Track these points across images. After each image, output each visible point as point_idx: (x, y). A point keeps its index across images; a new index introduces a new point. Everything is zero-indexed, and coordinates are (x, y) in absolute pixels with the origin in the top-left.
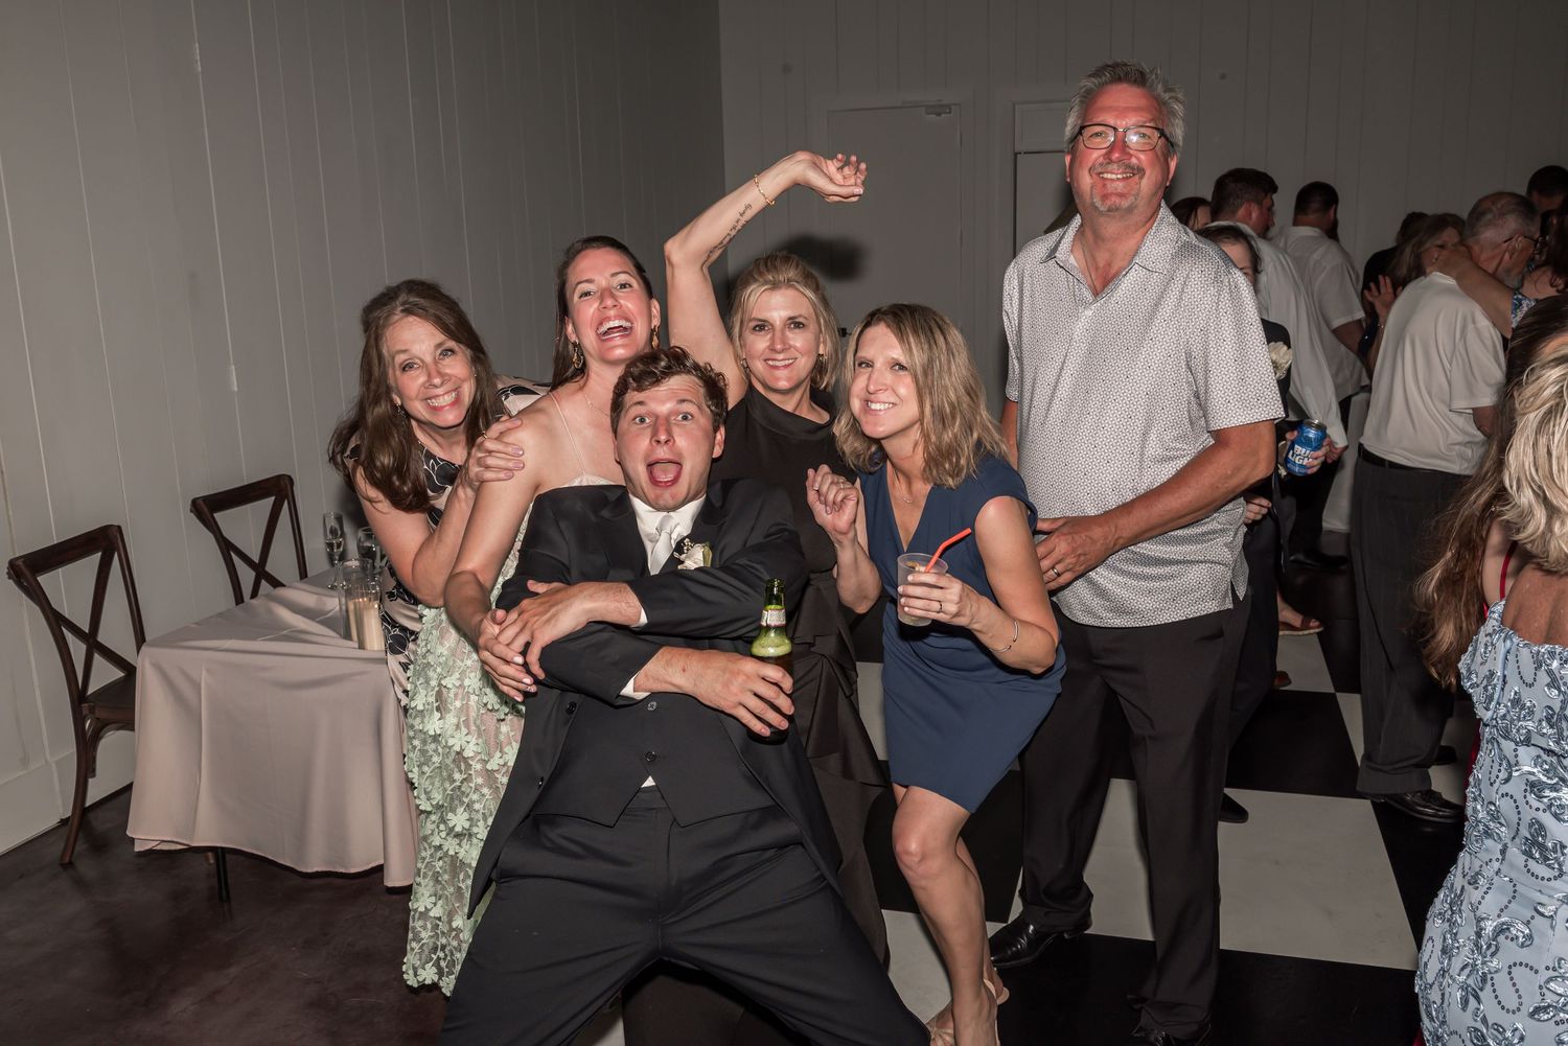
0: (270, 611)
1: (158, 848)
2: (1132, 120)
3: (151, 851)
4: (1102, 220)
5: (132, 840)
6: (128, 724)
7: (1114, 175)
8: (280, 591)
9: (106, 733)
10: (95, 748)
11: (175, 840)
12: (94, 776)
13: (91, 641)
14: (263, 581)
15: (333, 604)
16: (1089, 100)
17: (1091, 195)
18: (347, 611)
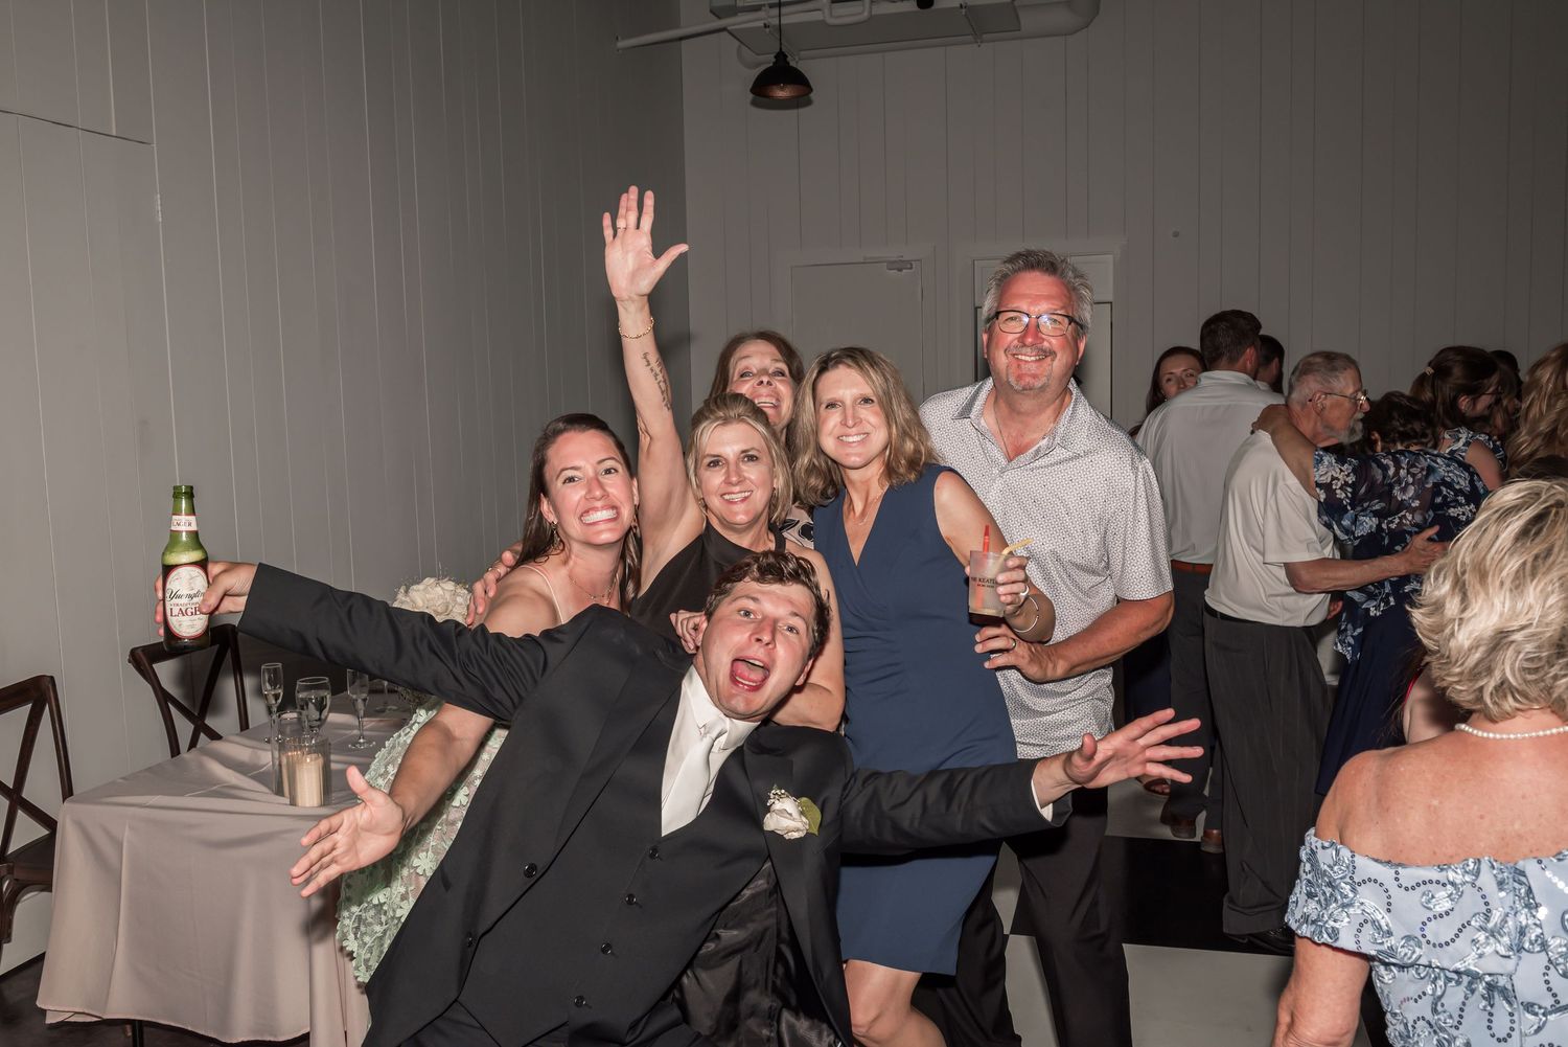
0: (201, 766)
1: (72, 1019)
2: (1044, 306)
3: (62, 1024)
4: (1017, 397)
5: (43, 1012)
6: (46, 885)
7: (1028, 357)
8: (217, 745)
9: (23, 896)
10: (11, 911)
11: (86, 1011)
12: (9, 941)
13: (15, 797)
14: (202, 734)
15: (266, 758)
16: (1004, 282)
17: (1007, 375)
18: (280, 765)
